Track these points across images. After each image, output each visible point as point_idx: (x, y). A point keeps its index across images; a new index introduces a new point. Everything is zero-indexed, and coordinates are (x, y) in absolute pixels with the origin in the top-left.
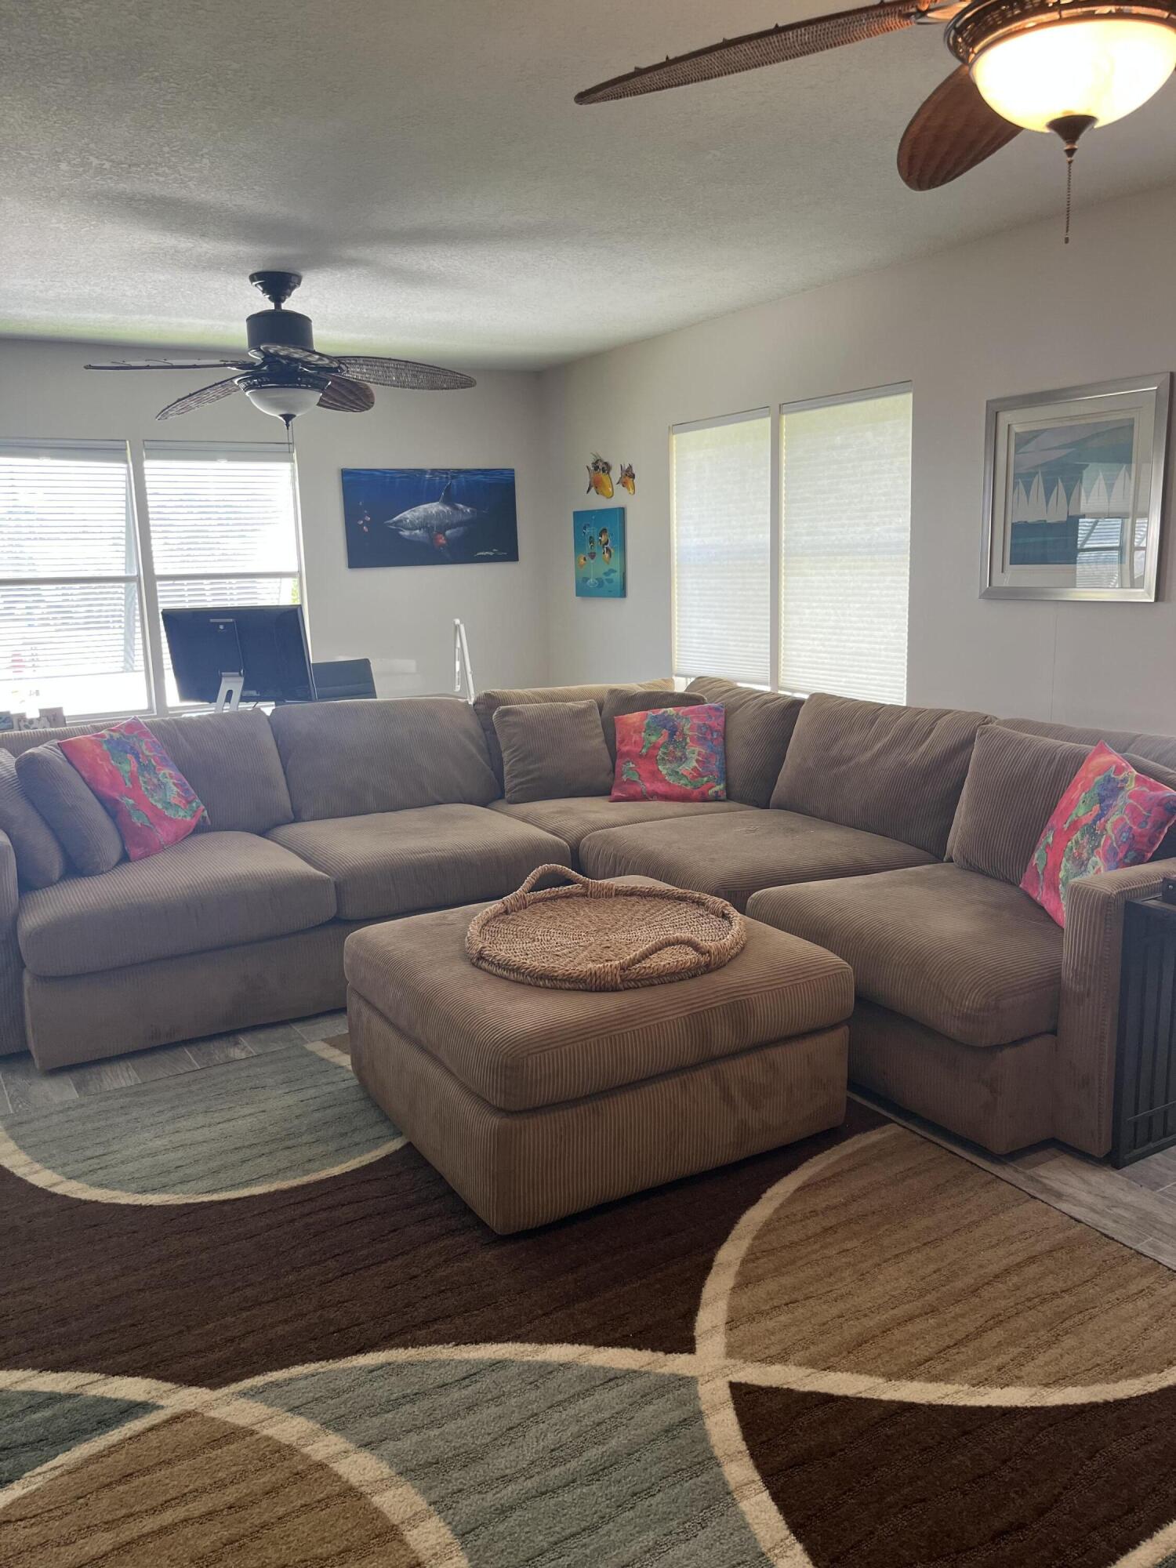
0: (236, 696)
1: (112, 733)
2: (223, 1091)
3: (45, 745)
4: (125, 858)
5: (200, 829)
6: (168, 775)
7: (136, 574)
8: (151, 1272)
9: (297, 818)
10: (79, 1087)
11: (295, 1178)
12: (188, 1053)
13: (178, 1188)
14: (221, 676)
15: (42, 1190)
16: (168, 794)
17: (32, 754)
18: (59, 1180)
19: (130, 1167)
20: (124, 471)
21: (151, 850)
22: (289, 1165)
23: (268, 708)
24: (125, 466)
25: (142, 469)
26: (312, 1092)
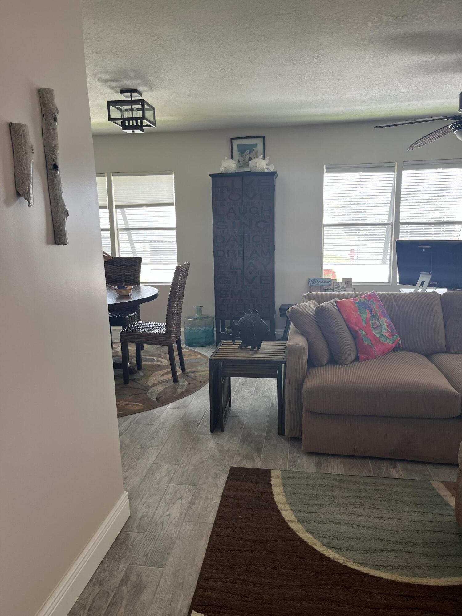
0: (426, 284)
1: (361, 299)
2: (381, 496)
3: (331, 301)
4: (357, 359)
5: (396, 349)
6: (384, 321)
7: (391, 222)
8: (318, 605)
9: (448, 351)
10: (318, 465)
11: (407, 576)
12: (370, 463)
13: (345, 553)
14: (420, 274)
15: (285, 521)
16: (383, 331)
17: (322, 306)
18: (294, 520)
19: (326, 526)
20: (393, 176)
21: (370, 357)
22: (406, 565)
23: (442, 291)
24: (394, 173)
25: (401, 174)
26: (429, 517)
